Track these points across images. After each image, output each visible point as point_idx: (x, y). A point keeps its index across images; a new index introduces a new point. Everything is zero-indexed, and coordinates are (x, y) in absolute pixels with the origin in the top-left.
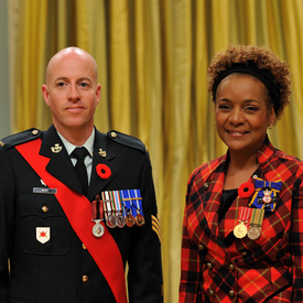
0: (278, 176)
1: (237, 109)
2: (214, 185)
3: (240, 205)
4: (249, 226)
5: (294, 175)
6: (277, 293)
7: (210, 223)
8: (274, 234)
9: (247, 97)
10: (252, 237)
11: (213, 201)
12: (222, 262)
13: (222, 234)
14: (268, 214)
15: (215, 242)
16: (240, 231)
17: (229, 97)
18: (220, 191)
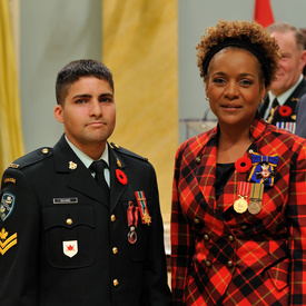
0: (274, 150)
1: (233, 83)
2: (206, 159)
3: (239, 180)
4: (249, 200)
5: (291, 149)
6: (274, 264)
7: (206, 197)
8: (274, 208)
9: (242, 71)
10: (254, 212)
11: (208, 175)
12: (220, 234)
13: (221, 209)
14: (267, 188)
15: (213, 215)
16: (241, 206)
17: (224, 70)
18: (214, 165)
